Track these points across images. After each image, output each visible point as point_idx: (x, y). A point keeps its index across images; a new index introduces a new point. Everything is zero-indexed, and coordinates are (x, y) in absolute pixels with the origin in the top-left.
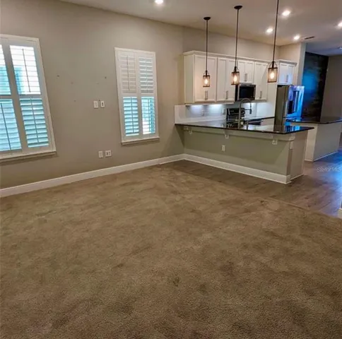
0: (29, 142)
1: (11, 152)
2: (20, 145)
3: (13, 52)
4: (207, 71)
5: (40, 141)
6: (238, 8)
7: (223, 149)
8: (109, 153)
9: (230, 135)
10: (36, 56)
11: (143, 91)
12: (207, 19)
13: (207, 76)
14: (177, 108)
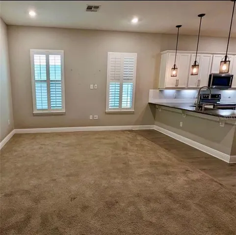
0: (52, 106)
1: (43, 110)
2: (47, 107)
3: (50, 58)
4: (175, 65)
5: (57, 105)
6: (201, 16)
7: (181, 125)
8: (96, 117)
9: (186, 115)
10: (61, 60)
11: (124, 79)
12: (179, 26)
13: (174, 68)
14: (151, 91)
